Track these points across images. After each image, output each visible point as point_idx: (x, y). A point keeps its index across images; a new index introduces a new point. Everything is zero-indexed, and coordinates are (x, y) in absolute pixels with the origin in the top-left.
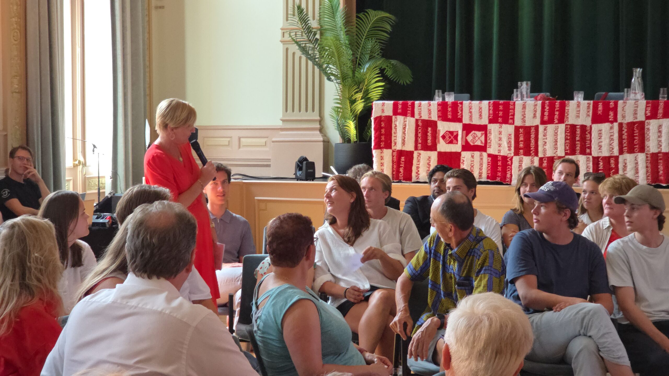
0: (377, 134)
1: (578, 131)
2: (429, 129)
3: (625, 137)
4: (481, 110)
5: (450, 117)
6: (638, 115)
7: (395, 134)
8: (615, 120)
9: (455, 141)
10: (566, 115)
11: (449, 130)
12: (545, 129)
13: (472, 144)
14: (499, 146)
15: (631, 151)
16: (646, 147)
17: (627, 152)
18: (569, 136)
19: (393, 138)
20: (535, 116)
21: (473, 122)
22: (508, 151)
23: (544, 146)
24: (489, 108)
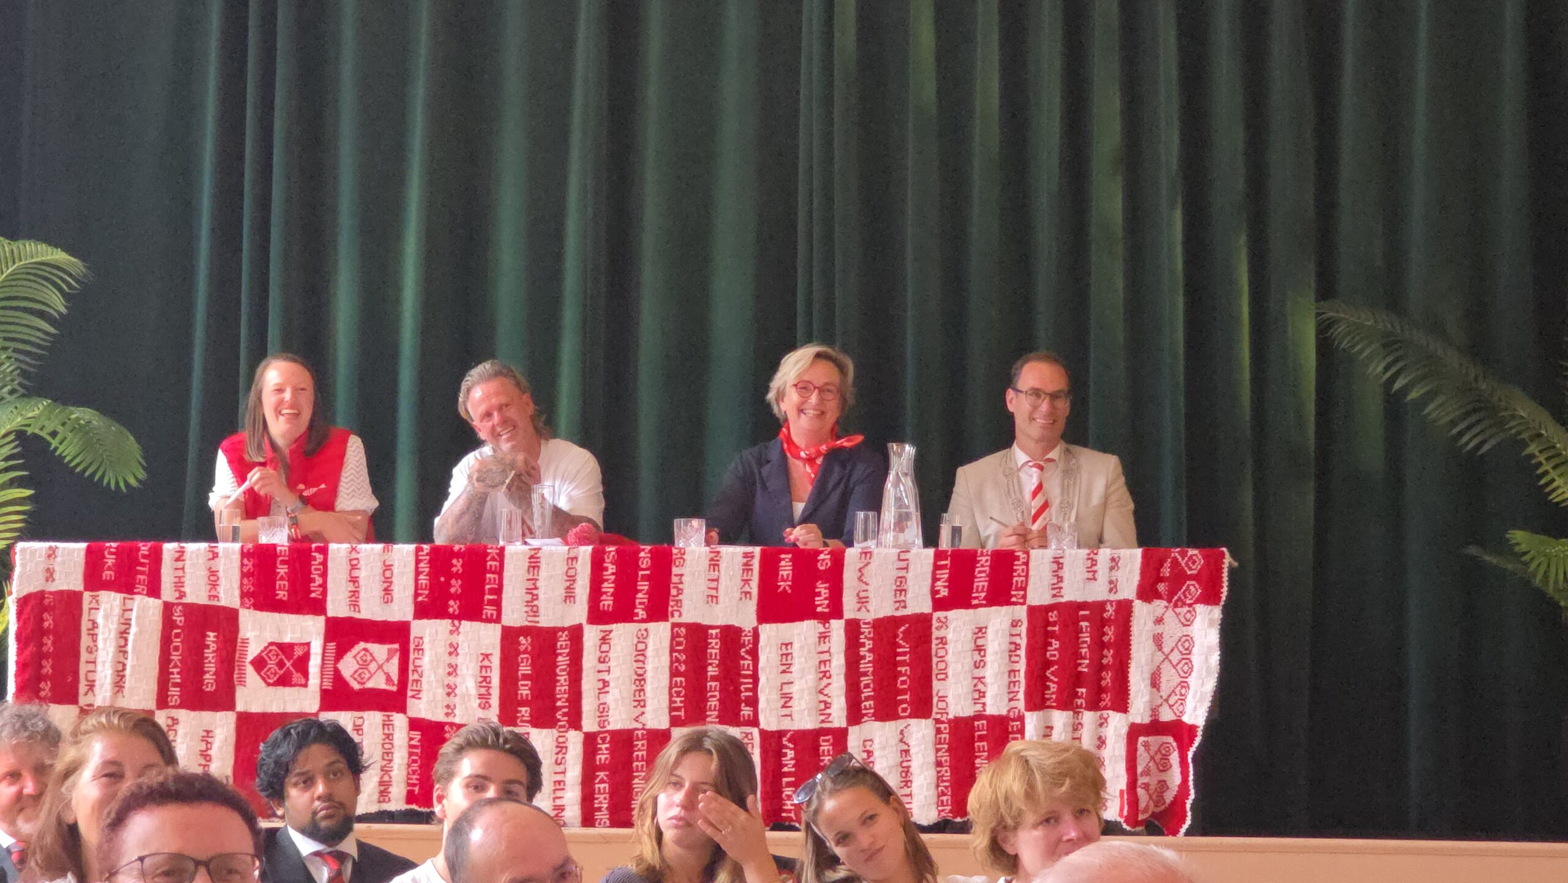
0: (27, 652)
1: (714, 648)
2: (211, 636)
3: (866, 665)
4: (388, 574)
5: (282, 595)
6: (910, 595)
7: (91, 652)
8: (836, 611)
9: (297, 677)
10: (674, 592)
12: (604, 640)
13: (356, 686)
14: (449, 694)
15: (886, 712)
16: (935, 699)
17: (874, 715)
18: (685, 662)
19: (83, 668)
20: (569, 596)
21: (363, 611)
22: (480, 710)
23: (602, 696)
24: (417, 568)
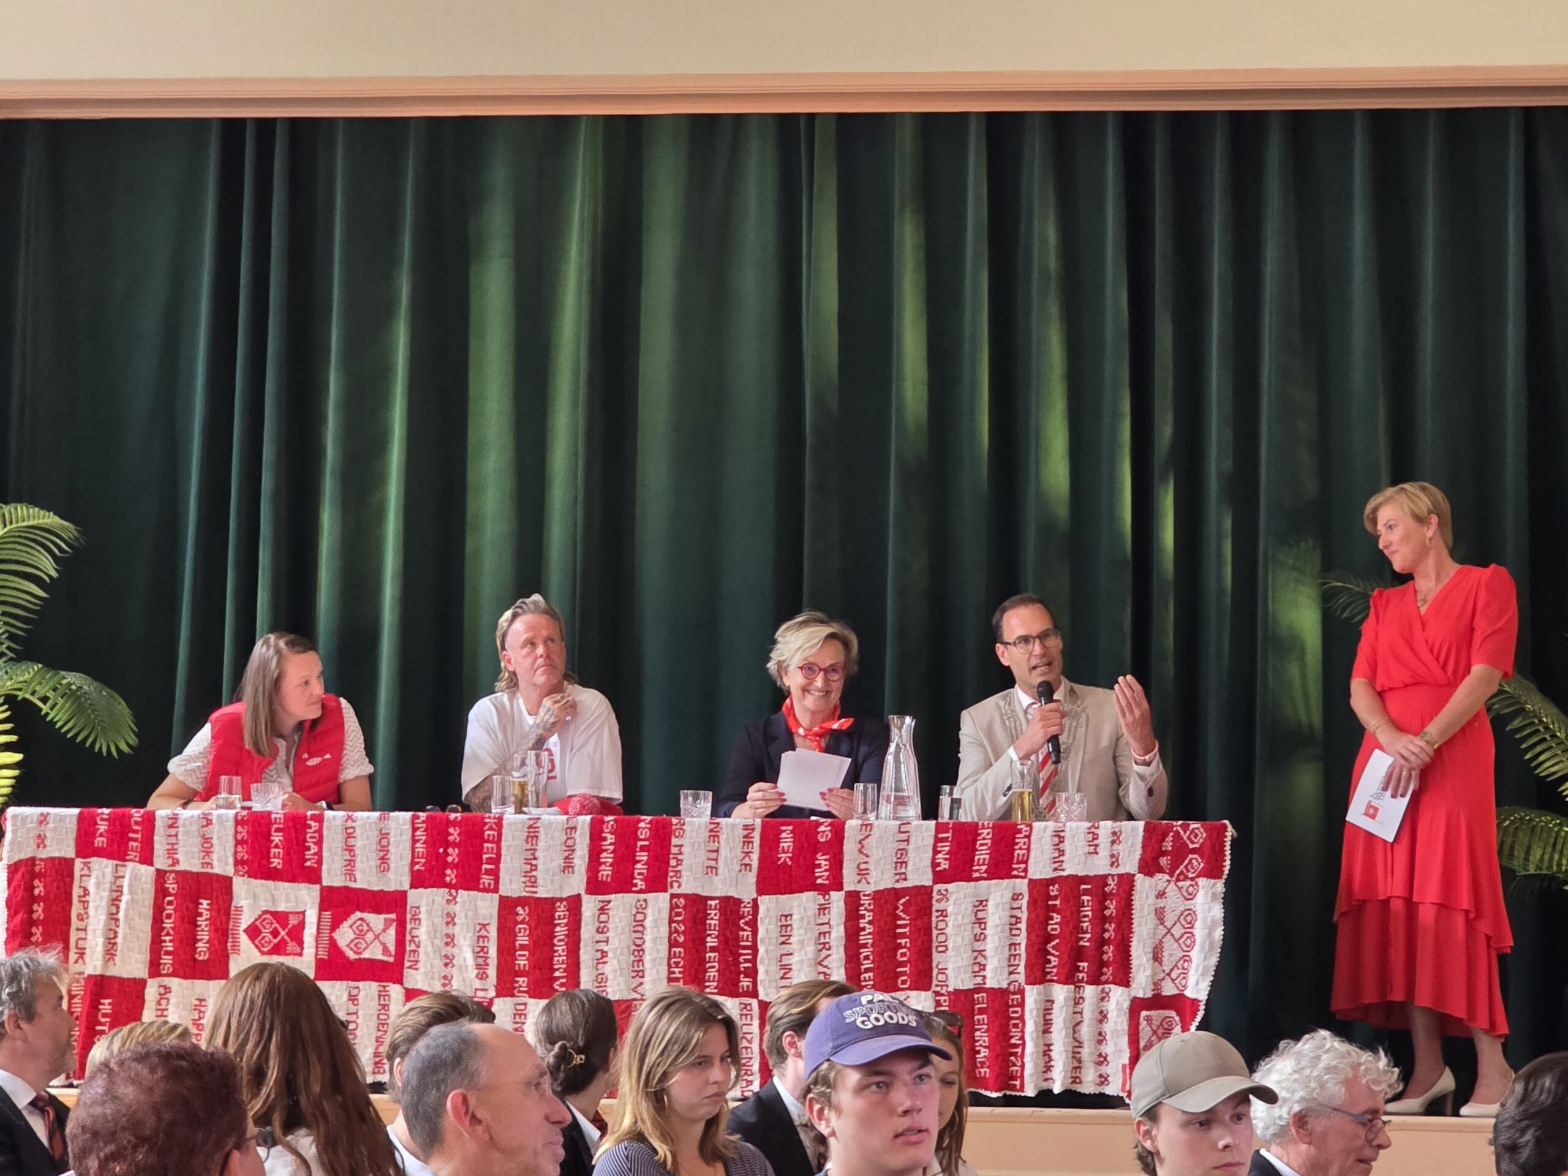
0: (18, 919)
1: (714, 920)
2: (205, 903)
4: (384, 842)
5: (276, 863)
6: (910, 867)
7: (82, 920)
8: (836, 883)
9: (291, 946)
10: (673, 862)
11: (273, 909)
12: (603, 910)
13: (352, 956)
14: (446, 965)
15: (886, 984)
16: (935, 972)
18: (684, 933)
19: (74, 936)
20: (568, 866)
21: (359, 881)
22: (477, 981)
23: (600, 966)
24: (413, 836)
